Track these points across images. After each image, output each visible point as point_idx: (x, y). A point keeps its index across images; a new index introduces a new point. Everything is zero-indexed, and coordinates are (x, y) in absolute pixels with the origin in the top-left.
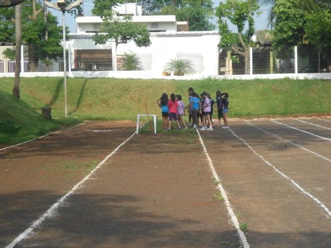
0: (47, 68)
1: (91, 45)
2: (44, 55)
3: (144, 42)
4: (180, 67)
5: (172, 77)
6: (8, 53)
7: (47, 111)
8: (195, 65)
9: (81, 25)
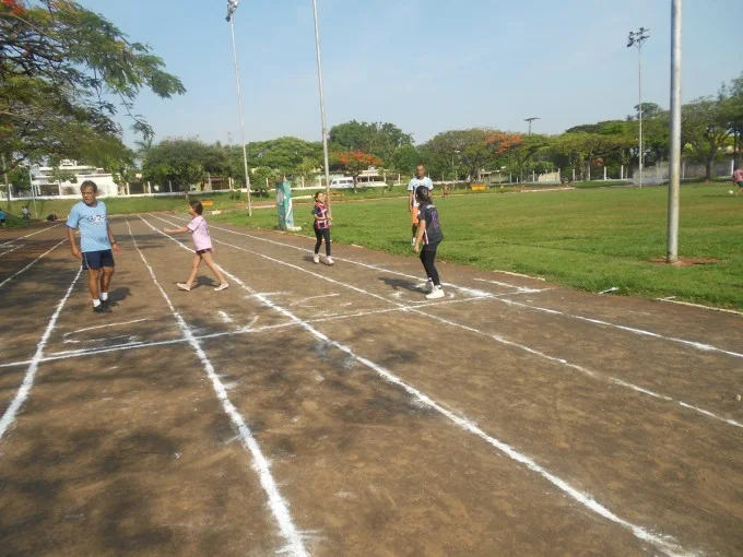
0: (25, 195)
1: (47, 183)
2: (23, 189)
3: (75, 181)
8: (105, 190)
9: (42, 171)
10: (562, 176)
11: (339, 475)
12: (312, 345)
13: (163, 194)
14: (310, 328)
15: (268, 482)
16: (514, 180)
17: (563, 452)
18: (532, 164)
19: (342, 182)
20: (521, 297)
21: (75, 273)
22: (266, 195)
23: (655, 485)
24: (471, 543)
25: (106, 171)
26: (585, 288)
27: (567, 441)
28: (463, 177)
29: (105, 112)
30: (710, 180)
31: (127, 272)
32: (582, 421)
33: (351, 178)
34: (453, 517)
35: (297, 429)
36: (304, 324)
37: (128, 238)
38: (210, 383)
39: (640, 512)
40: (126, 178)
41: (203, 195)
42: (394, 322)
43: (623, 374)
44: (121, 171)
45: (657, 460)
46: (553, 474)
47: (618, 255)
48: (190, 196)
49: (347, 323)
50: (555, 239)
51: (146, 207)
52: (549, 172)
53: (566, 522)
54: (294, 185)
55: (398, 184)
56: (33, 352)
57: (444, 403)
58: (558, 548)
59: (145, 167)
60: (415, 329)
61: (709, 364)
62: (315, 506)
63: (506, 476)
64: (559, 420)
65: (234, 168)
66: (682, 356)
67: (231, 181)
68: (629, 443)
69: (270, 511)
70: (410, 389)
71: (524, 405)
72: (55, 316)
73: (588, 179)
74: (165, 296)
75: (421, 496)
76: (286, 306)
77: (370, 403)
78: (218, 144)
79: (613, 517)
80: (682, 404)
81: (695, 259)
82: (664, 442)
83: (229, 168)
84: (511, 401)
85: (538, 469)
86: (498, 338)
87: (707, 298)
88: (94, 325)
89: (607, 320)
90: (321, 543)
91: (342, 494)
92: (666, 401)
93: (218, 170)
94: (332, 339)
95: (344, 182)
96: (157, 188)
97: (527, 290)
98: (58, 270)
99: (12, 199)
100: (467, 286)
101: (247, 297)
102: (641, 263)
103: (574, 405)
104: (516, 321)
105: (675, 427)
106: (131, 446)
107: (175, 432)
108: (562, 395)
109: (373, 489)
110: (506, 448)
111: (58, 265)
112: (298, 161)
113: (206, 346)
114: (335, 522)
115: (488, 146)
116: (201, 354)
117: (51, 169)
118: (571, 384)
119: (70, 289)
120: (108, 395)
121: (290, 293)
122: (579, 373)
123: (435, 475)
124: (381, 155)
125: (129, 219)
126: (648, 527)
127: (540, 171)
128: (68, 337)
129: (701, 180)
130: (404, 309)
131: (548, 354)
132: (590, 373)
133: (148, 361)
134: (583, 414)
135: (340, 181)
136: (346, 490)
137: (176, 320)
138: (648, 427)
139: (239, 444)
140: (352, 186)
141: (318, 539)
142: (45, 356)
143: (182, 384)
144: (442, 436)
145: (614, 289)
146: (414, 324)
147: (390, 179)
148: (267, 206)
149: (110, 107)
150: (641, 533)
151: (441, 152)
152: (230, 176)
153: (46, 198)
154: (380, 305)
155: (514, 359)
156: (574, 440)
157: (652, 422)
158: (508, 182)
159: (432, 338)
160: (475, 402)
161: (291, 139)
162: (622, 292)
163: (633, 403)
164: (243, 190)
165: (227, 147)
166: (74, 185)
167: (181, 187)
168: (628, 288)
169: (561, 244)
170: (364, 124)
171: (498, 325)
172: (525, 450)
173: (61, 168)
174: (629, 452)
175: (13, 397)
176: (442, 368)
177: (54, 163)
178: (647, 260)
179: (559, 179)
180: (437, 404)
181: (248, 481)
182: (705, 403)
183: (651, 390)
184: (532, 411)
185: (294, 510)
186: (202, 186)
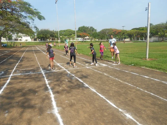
0: (11, 40)
1: (16, 38)
2: (10, 39)
3: (22, 38)
4: (26, 40)
5: (26, 41)
6: (6, 39)
7: (11, 45)
8: (28, 40)
10: (130, 39)
11: (67, 98)
12: (67, 74)
13: (41, 41)
14: (67, 71)
15: (53, 99)
16: (119, 40)
17: (111, 96)
18: (123, 36)
19: (80, 40)
20: (113, 66)
21: (21, 58)
22: (64, 42)
23: (126, 102)
24: (88, 110)
25: (29, 36)
26: (127, 64)
27: (112, 94)
28: (108, 39)
29: (28, 23)
30: (163, 41)
31: (31, 58)
32: (116, 90)
33: (83, 39)
34: (86, 106)
35: (60, 90)
36: (66, 70)
37: (33, 51)
38: (45, 81)
39: (121, 106)
40: (33, 37)
41: (50, 42)
42: (85, 70)
43: (128, 82)
44: (32, 36)
45: (128, 98)
46: (107, 99)
47: (136, 58)
48: (47, 42)
49: (75, 70)
50: (124, 54)
51: (37, 44)
52: (127, 38)
53: (107, 108)
54: (70, 40)
55: (93, 40)
56: (10, 74)
57: (90, 86)
58: (104, 112)
59: (37, 35)
60: (89, 72)
61: (146, 80)
62: (61, 103)
63: (98, 99)
64: (112, 90)
65: (57, 36)
66: (141, 79)
67: (56, 39)
68: (124, 95)
69: (52, 104)
70: (84, 83)
71: (106, 87)
72: (16, 67)
73: (136, 40)
74: (39, 63)
75: (81, 102)
76: (63, 66)
77: (76, 85)
78: (54, 30)
79: (116, 107)
80: (137, 88)
81: (152, 59)
82: (131, 95)
83: (56, 36)
84: (104, 86)
85: (105, 98)
86: (105, 74)
87: (152, 67)
88: (23, 69)
89: (129, 71)
90: (61, 110)
91: (66, 102)
92: (134, 87)
93: (53, 36)
94: (71, 73)
95: (81, 39)
96: (40, 40)
97: (115, 65)
98: (17, 57)
99: (8, 41)
100: (102, 63)
101: (56, 64)
102: (140, 60)
103: (116, 87)
104: (110, 71)
105: (134, 92)
106: (28, 92)
107: (37, 90)
108: (114, 85)
109: (72, 101)
110: (100, 95)
111: (17, 56)
112: (71, 35)
113: (45, 74)
114: (64, 106)
115: (113, 33)
116: (44, 75)
117: (17, 35)
118: (117, 83)
119: (19, 61)
120: (24, 83)
121: (65, 64)
122: (119, 81)
123: (85, 99)
124: (89, 34)
125: (33, 47)
126: (122, 109)
127: (125, 38)
128: (18, 71)
129: (161, 41)
130: (88, 68)
131: (114, 77)
132: (121, 81)
133: (33, 76)
134: (117, 89)
135: (80, 39)
136: (67, 101)
137: (40, 68)
138: (129, 92)
139: (49, 92)
140: (83, 40)
141: (60, 109)
142: (13, 75)
143: (40, 81)
144: (88, 92)
145: (133, 65)
146: (89, 71)
147: (91, 39)
148: (63, 44)
149: (29, 22)
150: (120, 110)
151: (103, 33)
152: (56, 37)
153: (15, 41)
154: (83, 67)
155: (107, 78)
156: (114, 94)
157: (130, 91)
158: (118, 40)
159: (92, 74)
160: (97, 86)
161: (70, 30)
162: (134, 66)
163: (128, 87)
164: (58, 41)
165: (55, 31)
166: (22, 39)
167: (45, 40)
168: (136, 65)
169: (125, 55)
170: (86, 27)
171: (106, 71)
172: (103, 95)
173: (19, 35)
174: (124, 96)
175: (6, 82)
176: (92, 79)
177: (17, 34)
178: (142, 59)
179: (129, 40)
180: (89, 86)
181: (49, 99)
182: (142, 88)
183: (132, 85)
184: (107, 88)
185: (57, 104)
186: (50, 40)
